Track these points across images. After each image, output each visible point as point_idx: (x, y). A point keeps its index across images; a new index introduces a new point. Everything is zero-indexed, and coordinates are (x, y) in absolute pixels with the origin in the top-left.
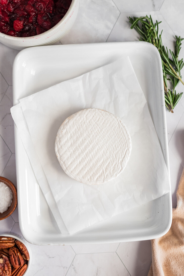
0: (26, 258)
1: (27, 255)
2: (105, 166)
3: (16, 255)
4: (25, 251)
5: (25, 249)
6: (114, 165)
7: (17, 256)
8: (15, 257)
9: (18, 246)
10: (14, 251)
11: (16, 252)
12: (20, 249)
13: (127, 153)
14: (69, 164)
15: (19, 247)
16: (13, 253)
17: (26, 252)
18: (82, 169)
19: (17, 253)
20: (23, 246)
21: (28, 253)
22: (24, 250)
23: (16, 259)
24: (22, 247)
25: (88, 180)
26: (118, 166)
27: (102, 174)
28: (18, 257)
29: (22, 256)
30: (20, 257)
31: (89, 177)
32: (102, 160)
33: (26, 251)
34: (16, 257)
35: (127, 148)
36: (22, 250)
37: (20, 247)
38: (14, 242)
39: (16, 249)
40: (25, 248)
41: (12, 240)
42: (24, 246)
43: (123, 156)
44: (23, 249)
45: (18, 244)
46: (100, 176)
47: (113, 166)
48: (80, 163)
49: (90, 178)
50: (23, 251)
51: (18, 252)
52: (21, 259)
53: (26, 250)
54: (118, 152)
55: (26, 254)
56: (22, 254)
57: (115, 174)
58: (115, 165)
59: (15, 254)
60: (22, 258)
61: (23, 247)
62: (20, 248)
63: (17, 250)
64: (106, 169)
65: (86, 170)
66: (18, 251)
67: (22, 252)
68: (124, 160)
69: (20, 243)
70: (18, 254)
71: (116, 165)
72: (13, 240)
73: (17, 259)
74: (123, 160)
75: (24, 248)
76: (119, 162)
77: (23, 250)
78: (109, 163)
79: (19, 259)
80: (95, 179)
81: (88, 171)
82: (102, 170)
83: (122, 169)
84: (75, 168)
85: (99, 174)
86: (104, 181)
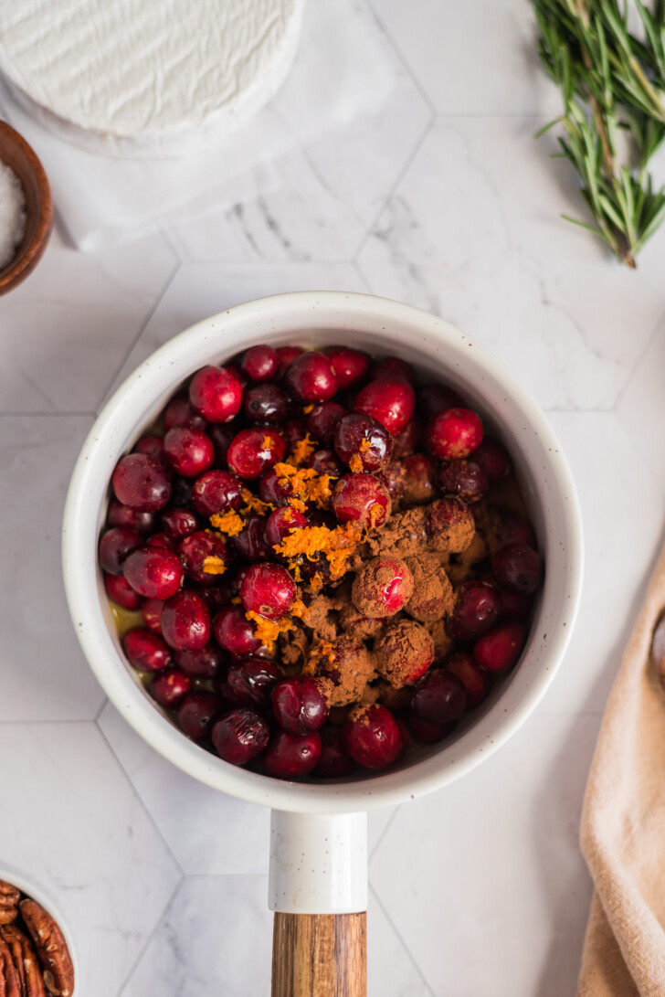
0: (58, 986)
1: (63, 972)
2: (168, 66)
3: (16, 966)
4: (57, 955)
5: (57, 943)
6: (205, 68)
7: (21, 969)
8: (10, 975)
9: (29, 924)
10: (10, 946)
11: (18, 950)
12: (36, 939)
13: (273, 33)
14: (17, 17)
15: (32, 932)
16: (7, 952)
17: (58, 960)
18: (67, 54)
19: (24, 957)
20: (53, 926)
21: (69, 964)
22: (56, 947)
23: (16, 982)
24: (47, 934)
25: (82, 104)
26: (221, 76)
27: (145, 94)
28: (26, 975)
29: (42, 974)
30: (33, 977)
31: (87, 96)
32: (160, 40)
33: (61, 953)
34: (17, 976)
35: (277, 13)
36: (45, 947)
37: (37, 932)
38: (17, 907)
39: (19, 937)
40: (59, 938)
41: (7, 895)
42: (56, 931)
43: (253, 43)
44: (52, 941)
45: (30, 918)
46: (134, 103)
47: (202, 73)
48: (64, 26)
49: (94, 99)
50: (47, 953)
51: (28, 953)
52: (34, 988)
53: (65, 952)
54: (236, 20)
55: (60, 966)
56: (43, 964)
57: (200, 108)
58: (211, 71)
59: (15, 960)
60: (40, 985)
61: (52, 931)
62: (39, 936)
63: (26, 943)
64: (169, 79)
65: (83, 64)
66: (26, 949)
67: (43, 956)
68: (253, 58)
69: (40, 914)
70: (28, 962)
71: (215, 75)
72: (11, 895)
73: (18, 982)
74: (248, 59)
75: (56, 938)
76: (234, 60)
77: (49, 948)
78: (188, 57)
79: (26, 987)
80: (112, 109)
81: (90, 68)
82: (150, 79)
83: (236, 92)
84: (36, 44)
85: (132, 93)
86: (147, 124)
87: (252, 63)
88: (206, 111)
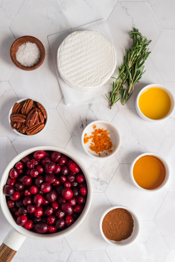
2: (89, 76)
6: (96, 78)
13: (109, 73)
14: (64, 63)
18: (72, 71)
25: (73, 81)
26: (98, 80)
27: (85, 80)
32: (89, 71)
43: (105, 74)
47: (95, 79)
48: (72, 66)
49: (75, 80)
54: (103, 70)
57: (94, 85)
58: (97, 78)
64: (89, 79)
65: (74, 74)
68: (105, 77)
71: (98, 79)
74: (104, 77)
76: (101, 77)
78: (93, 75)
80: (78, 82)
81: (75, 74)
82: (86, 78)
83: (101, 83)
84: (67, 69)
85: (82, 80)
86: (84, 86)
87: (104, 78)
88: (95, 86)
